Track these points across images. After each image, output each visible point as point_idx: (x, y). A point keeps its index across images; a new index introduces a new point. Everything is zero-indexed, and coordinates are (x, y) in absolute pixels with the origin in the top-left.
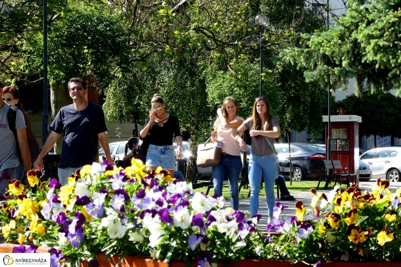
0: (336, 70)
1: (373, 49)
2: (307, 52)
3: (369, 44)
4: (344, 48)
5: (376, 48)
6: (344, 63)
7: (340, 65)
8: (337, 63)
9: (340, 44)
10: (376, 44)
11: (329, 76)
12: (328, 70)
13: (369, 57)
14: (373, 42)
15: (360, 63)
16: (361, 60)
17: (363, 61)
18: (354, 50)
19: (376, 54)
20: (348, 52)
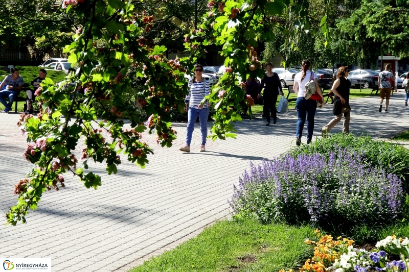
0: (350, 42)
1: (372, 30)
2: (337, 30)
3: (370, 26)
4: (356, 29)
5: (373, 29)
6: (356, 38)
7: (353, 39)
8: (351, 38)
9: (353, 27)
10: (374, 27)
11: (345, 46)
12: (345, 42)
13: (370, 35)
14: (372, 25)
15: (365, 38)
16: (366, 36)
17: (366, 37)
18: (362, 30)
19: (373, 33)
20: (358, 31)
